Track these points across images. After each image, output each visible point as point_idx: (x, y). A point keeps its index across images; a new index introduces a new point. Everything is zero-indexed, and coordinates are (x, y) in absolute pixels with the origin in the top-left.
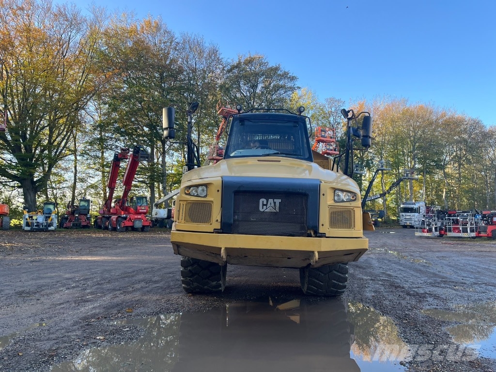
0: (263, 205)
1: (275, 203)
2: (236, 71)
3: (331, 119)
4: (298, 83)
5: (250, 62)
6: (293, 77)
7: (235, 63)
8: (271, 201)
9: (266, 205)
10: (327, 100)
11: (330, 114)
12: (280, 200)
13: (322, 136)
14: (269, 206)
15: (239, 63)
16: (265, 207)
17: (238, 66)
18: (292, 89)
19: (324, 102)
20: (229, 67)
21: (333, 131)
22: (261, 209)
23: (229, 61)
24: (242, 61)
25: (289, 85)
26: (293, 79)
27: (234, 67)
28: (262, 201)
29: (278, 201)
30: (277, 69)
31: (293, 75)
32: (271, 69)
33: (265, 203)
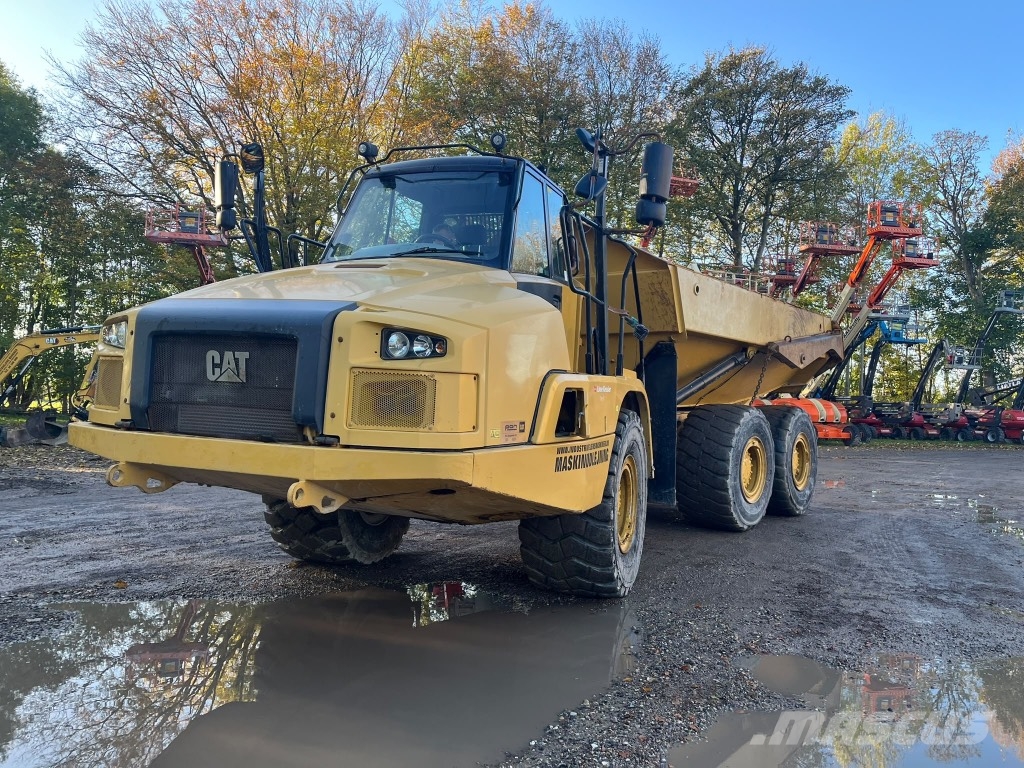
0: (215, 366)
1: (237, 361)
2: (700, 92)
3: (950, 183)
4: (849, 104)
5: (732, 66)
6: (838, 89)
7: (699, 72)
8: (228, 355)
9: (220, 366)
10: (937, 136)
11: (947, 169)
12: (246, 355)
13: (887, 224)
14: (225, 367)
15: (707, 73)
16: (217, 370)
17: (704, 80)
18: (836, 118)
19: (932, 143)
20: (685, 84)
21: (955, 211)
22: (211, 377)
23: (685, 69)
24: (715, 65)
25: (828, 108)
26: (837, 93)
27: (697, 83)
28: (212, 355)
29: (243, 356)
30: (797, 75)
31: (839, 85)
32: (782, 77)
33: (217, 361)
